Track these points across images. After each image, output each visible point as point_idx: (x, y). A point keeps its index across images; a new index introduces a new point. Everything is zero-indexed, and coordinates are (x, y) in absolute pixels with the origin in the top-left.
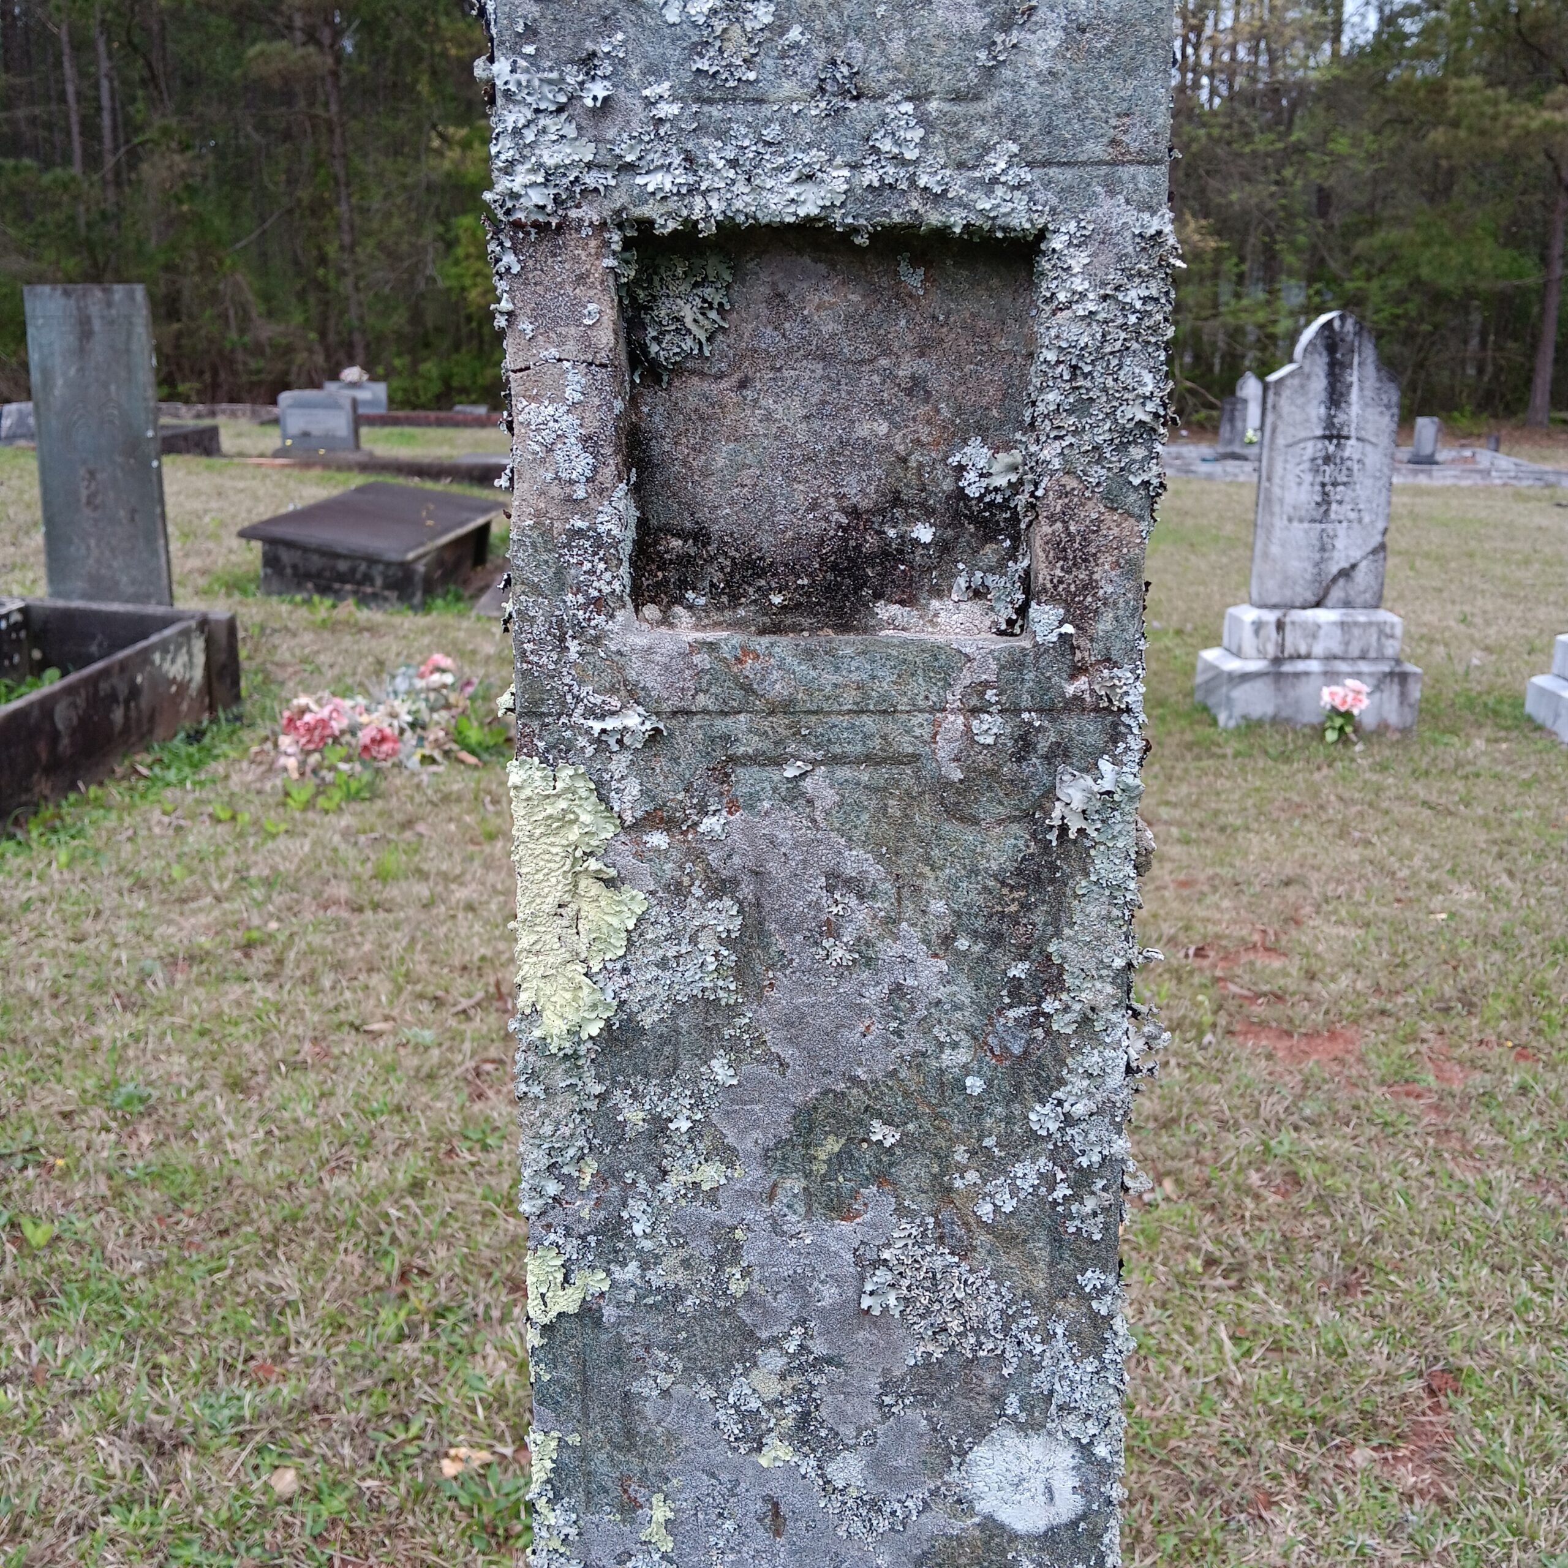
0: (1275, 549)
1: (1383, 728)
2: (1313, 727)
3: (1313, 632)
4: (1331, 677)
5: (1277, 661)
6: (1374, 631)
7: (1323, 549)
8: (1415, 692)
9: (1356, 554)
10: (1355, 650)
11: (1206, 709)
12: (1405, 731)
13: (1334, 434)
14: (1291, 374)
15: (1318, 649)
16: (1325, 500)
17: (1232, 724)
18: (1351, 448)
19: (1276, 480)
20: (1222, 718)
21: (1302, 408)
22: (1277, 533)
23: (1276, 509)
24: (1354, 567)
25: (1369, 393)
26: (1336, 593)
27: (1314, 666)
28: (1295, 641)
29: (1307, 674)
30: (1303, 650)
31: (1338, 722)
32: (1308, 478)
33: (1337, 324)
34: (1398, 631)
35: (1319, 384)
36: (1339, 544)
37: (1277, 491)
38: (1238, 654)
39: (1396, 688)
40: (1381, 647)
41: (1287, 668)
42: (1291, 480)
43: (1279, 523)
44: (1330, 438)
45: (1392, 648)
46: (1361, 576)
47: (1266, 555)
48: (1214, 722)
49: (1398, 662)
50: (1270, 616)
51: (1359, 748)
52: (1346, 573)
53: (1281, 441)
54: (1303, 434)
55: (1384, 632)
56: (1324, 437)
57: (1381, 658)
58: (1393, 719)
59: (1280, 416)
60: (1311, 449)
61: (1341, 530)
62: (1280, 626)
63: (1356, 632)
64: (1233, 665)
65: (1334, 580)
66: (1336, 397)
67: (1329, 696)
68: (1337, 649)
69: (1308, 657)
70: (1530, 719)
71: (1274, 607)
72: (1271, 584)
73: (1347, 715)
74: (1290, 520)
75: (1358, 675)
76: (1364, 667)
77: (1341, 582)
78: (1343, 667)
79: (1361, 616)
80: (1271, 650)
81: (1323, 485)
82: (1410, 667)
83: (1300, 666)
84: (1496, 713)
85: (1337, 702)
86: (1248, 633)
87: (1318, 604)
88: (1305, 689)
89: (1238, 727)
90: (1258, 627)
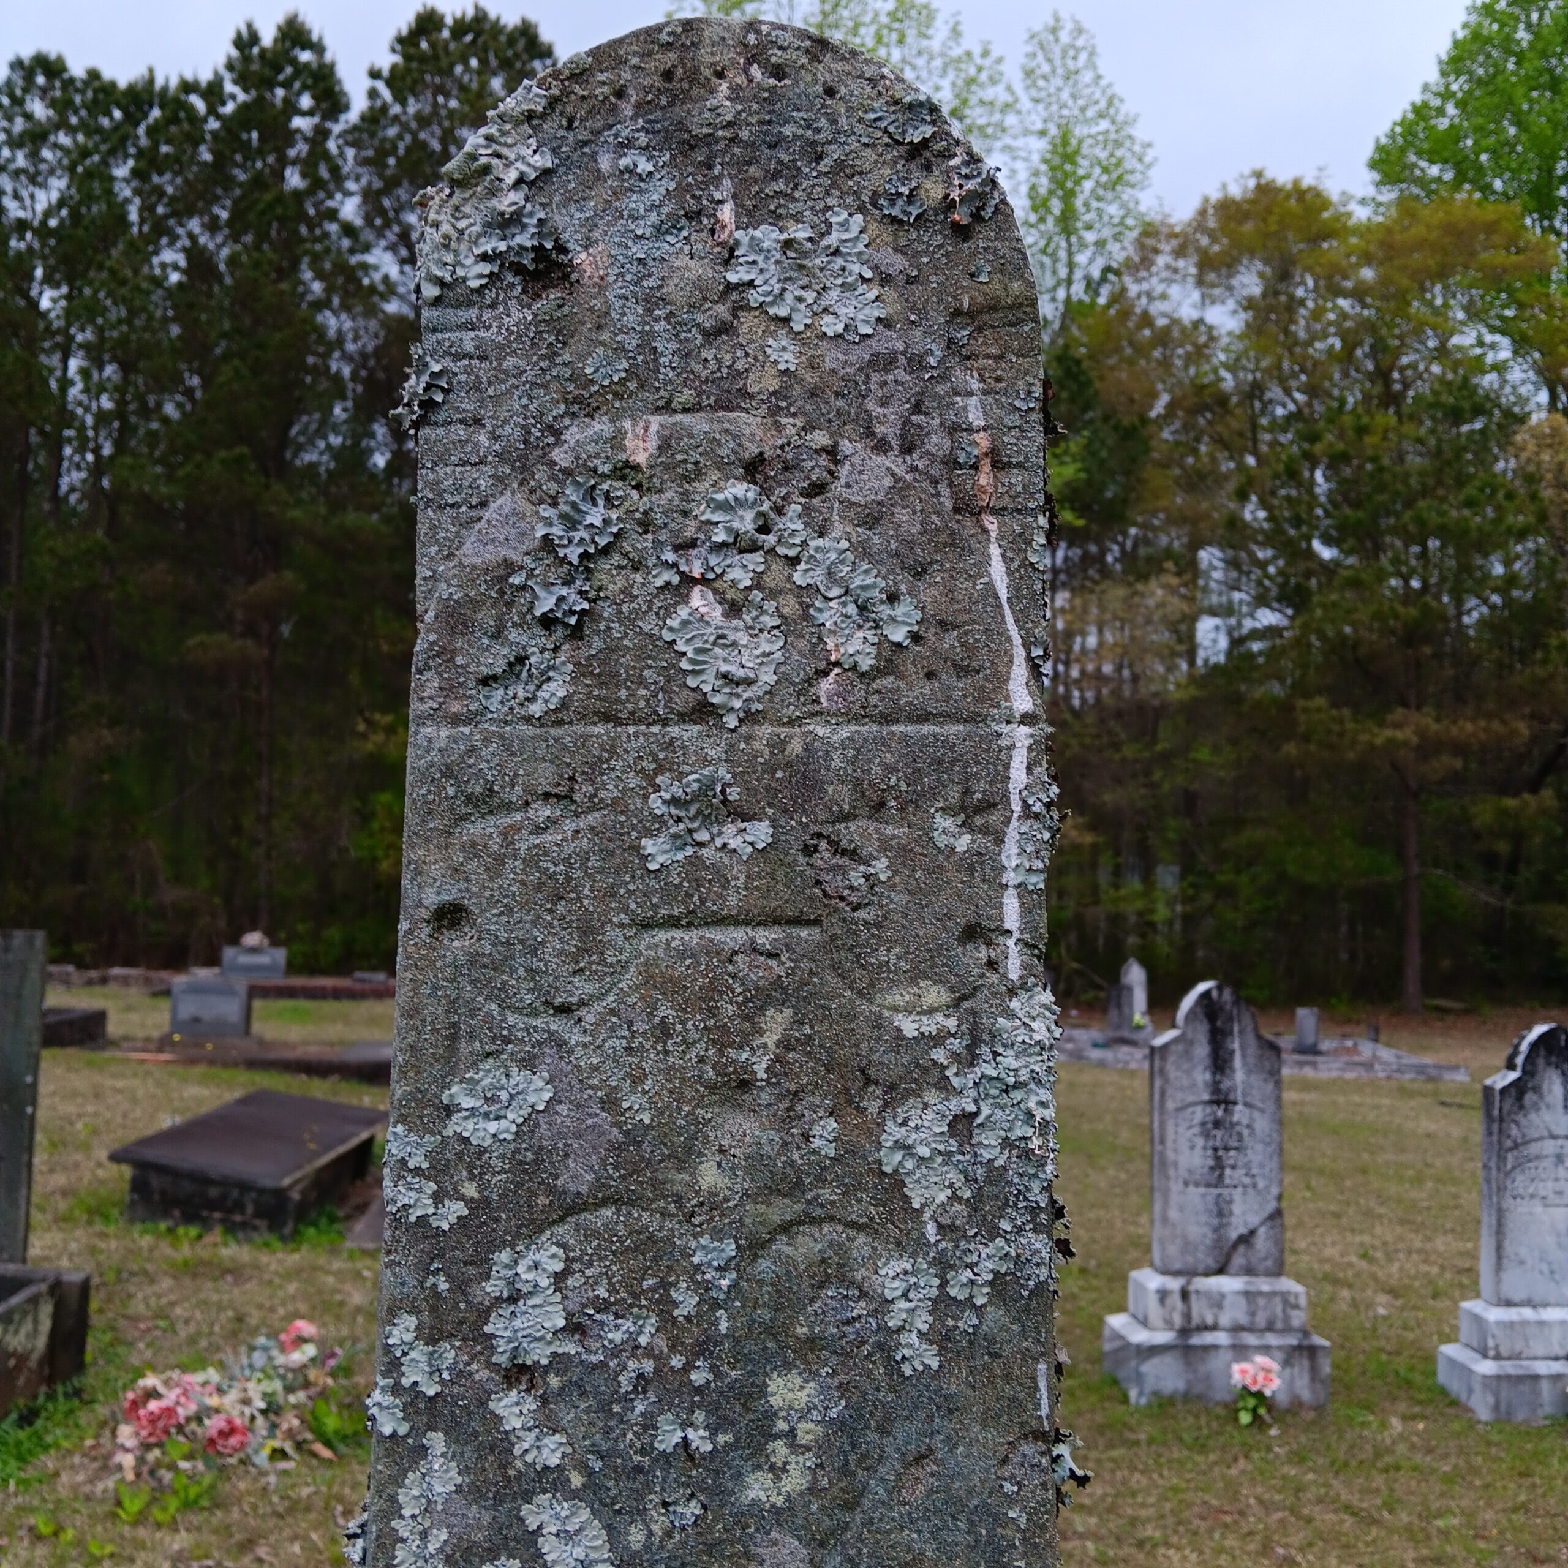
0: (1173, 1214)
1: (1296, 1406)
2: (1226, 1405)
3: (1218, 1301)
4: (1241, 1351)
5: (1185, 1332)
6: (1278, 1300)
7: (1220, 1214)
8: (1326, 1367)
9: (1254, 1220)
10: (1261, 1320)
11: (1115, 1382)
12: (1319, 1408)
13: (1221, 1099)
14: (1175, 1041)
15: (1225, 1320)
16: (1219, 1166)
17: (1143, 1401)
18: (1240, 1114)
19: (1169, 1144)
20: (1133, 1394)
21: (1188, 1073)
22: (1174, 1198)
23: (1172, 1172)
24: (1252, 1232)
25: (1251, 1060)
26: (1238, 1260)
27: (1221, 1338)
28: (1201, 1311)
29: (1215, 1347)
30: (1210, 1320)
31: (1251, 1402)
32: (1200, 1142)
33: (1215, 994)
34: (1303, 1301)
35: (1202, 1050)
36: (1237, 1209)
37: (1170, 1155)
38: (1144, 1323)
39: (1306, 1363)
40: (1287, 1318)
41: (1196, 1340)
42: (1184, 1146)
43: (1176, 1187)
44: (1218, 1103)
45: (1298, 1318)
46: (1262, 1242)
47: (1165, 1220)
48: (1125, 1400)
49: (1306, 1333)
50: (1174, 1284)
51: (1274, 1432)
52: (1246, 1239)
53: (1170, 1105)
54: (1191, 1098)
55: (1288, 1301)
56: (1211, 1102)
57: (1287, 1330)
58: (1306, 1395)
59: (1166, 1080)
60: (1199, 1114)
61: (1237, 1194)
62: (1185, 1294)
63: (1261, 1302)
64: (1139, 1336)
65: (1235, 1246)
66: (1220, 1063)
67: (1241, 1373)
68: (1243, 1319)
69: (1215, 1328)
70: (1444, 1392)
71: (1177, 1273)
72: (1173, 1250)
73: (1259, 1395)
74: (1186, 1184)
75: (1266, 1349)
76: (1272, 1339)
77: (1242, 1249)
78: (1251, 1339)
79: (1264, 1285)
80: (1178, 1320)
81: (1215, 1150)
82: (1318, 1340)
83: (1208, 1338)
84: (1409, 1383)
85: (1248, 1381)
86: (1153, 1301)
87: (1221, 1271)
88: (1215, 1363)
89: (1149, 1406)
90: (1163, 1295)
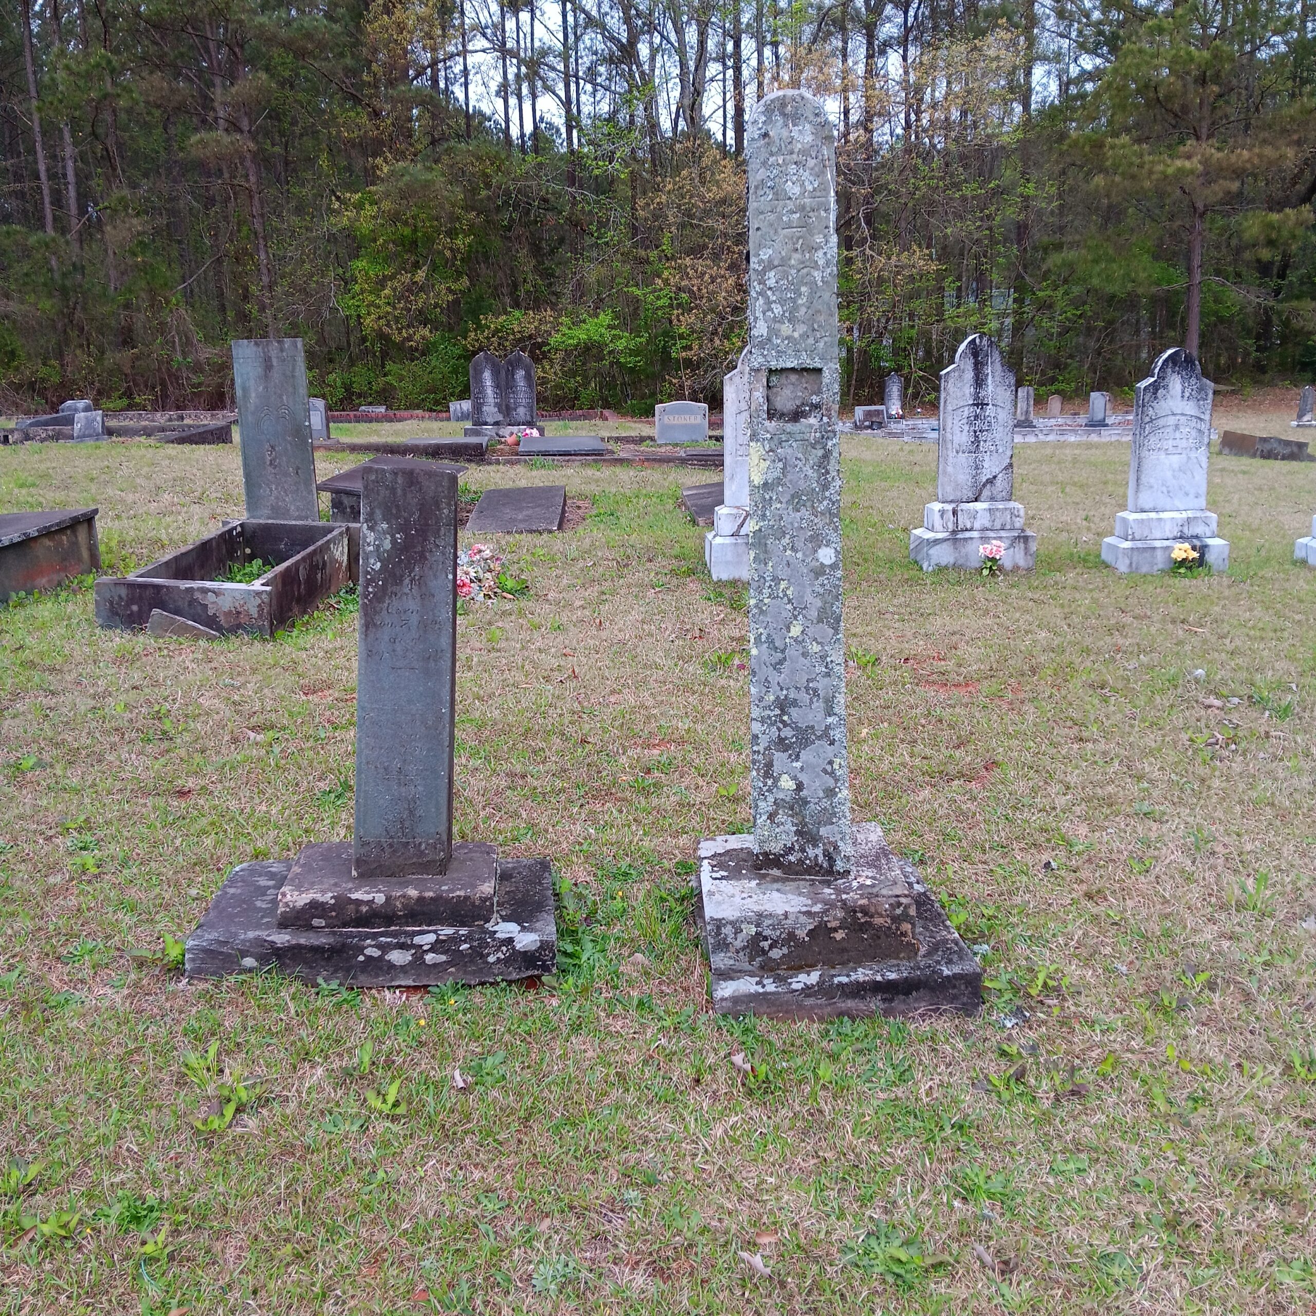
0: (950, 469)
1: (1016, 568)
2: (976, 569)
3: (974, 515)
4: (985, 540)
5: (954, 532)
6: (1008, 513)
7: (977, 468)
8: (1033, 547)
9: (996, 470)
10: (998, 525)
11: (916, 562)
12: (1029, 570)
13: (980, 404)
14: (954, 370)
16: (976, 441)
17: (931, 569)
18: (989, 411)
19: (948, 430)
20: (925, 567)
21: (960, 388)
22: (950, 460)
23: (950, 446)
24: (995, 477)
25: (998, 379)
26: (986, 493)
27: (975, 534)
28: (964, 521)
29: (971, 538)
30: (969, 527)
31: (989, 564)
32: (966, 428)
33: (978, 341)
34: (1022, 513)
35: (969, 375)
36: (986, 465)
37: (949, 436)
38: (932, 530)
39: (1022, 545)
40: (1012, 523)
41: (960, 536)
42: (957, 430)
43: (952, 454)
44: (977, 405)
45: (1019, 523)
46: (999, 482)
47: (945, 472)
48: (921, 568)
49: (1023, 530)
50: (949, 507)
51: (1002, 577)
52: (991, 481)
53: (950, 408)
54: (962, 404)
55: (1014, 514)
56: (974, 405)
57: (1013, 529)
58: (1022, 563)
59: (948, 394)
60: (967, 412)
61: (987, 458)
62: (955, 513)
63: (998, 514)
64: (929, 535)
65: (984, 485)
66: (979, 382)
67: (984, 550)
68: (988, 525)
69: (971, 530)
70: (1104, 562)
71: (951, 502)
72: (949, 489)
73: (993, 560)
74: (957, 452)
75: (1000, 538)
76: (1003, 534)
77: (988, 486)
78: (991, 534)
79: (1001, 506)
80: (951, 527)
81: (975, 432)
82: (1029, 533)
83: (967, 535)
84: (1085, 561)
85: (988, 553)
86: (937, 516)
87: (976, 500)
88: (970, 547)
89: (934, 571)
90: (942, 513)
